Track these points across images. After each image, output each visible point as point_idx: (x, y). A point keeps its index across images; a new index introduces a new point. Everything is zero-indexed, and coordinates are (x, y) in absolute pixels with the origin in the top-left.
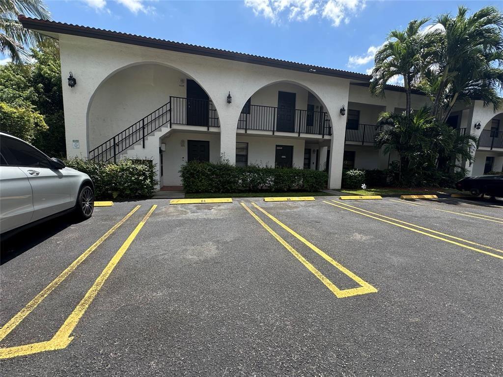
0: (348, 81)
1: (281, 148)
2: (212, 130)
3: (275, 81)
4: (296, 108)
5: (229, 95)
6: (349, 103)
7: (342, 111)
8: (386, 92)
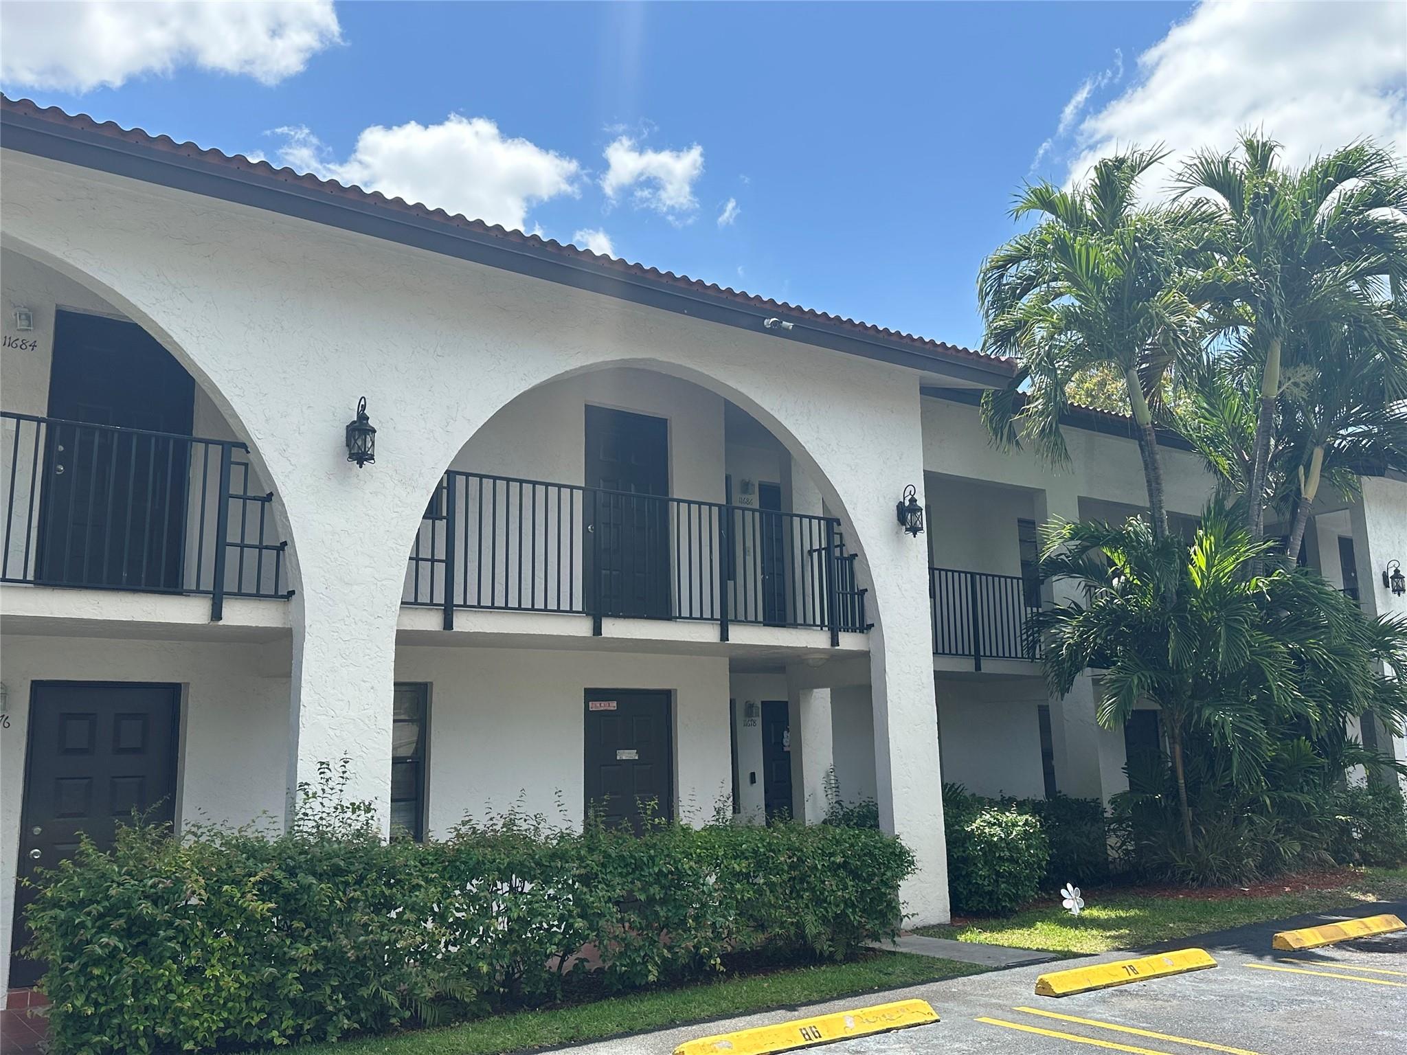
0: (912, 377)
1: (613, 705)
2: (238, 614)
3: (601, 359)
4: (676, 495)
5: (362, 417)
6: (929, 477)
7: (905, 514)
8: (1073, 437)
